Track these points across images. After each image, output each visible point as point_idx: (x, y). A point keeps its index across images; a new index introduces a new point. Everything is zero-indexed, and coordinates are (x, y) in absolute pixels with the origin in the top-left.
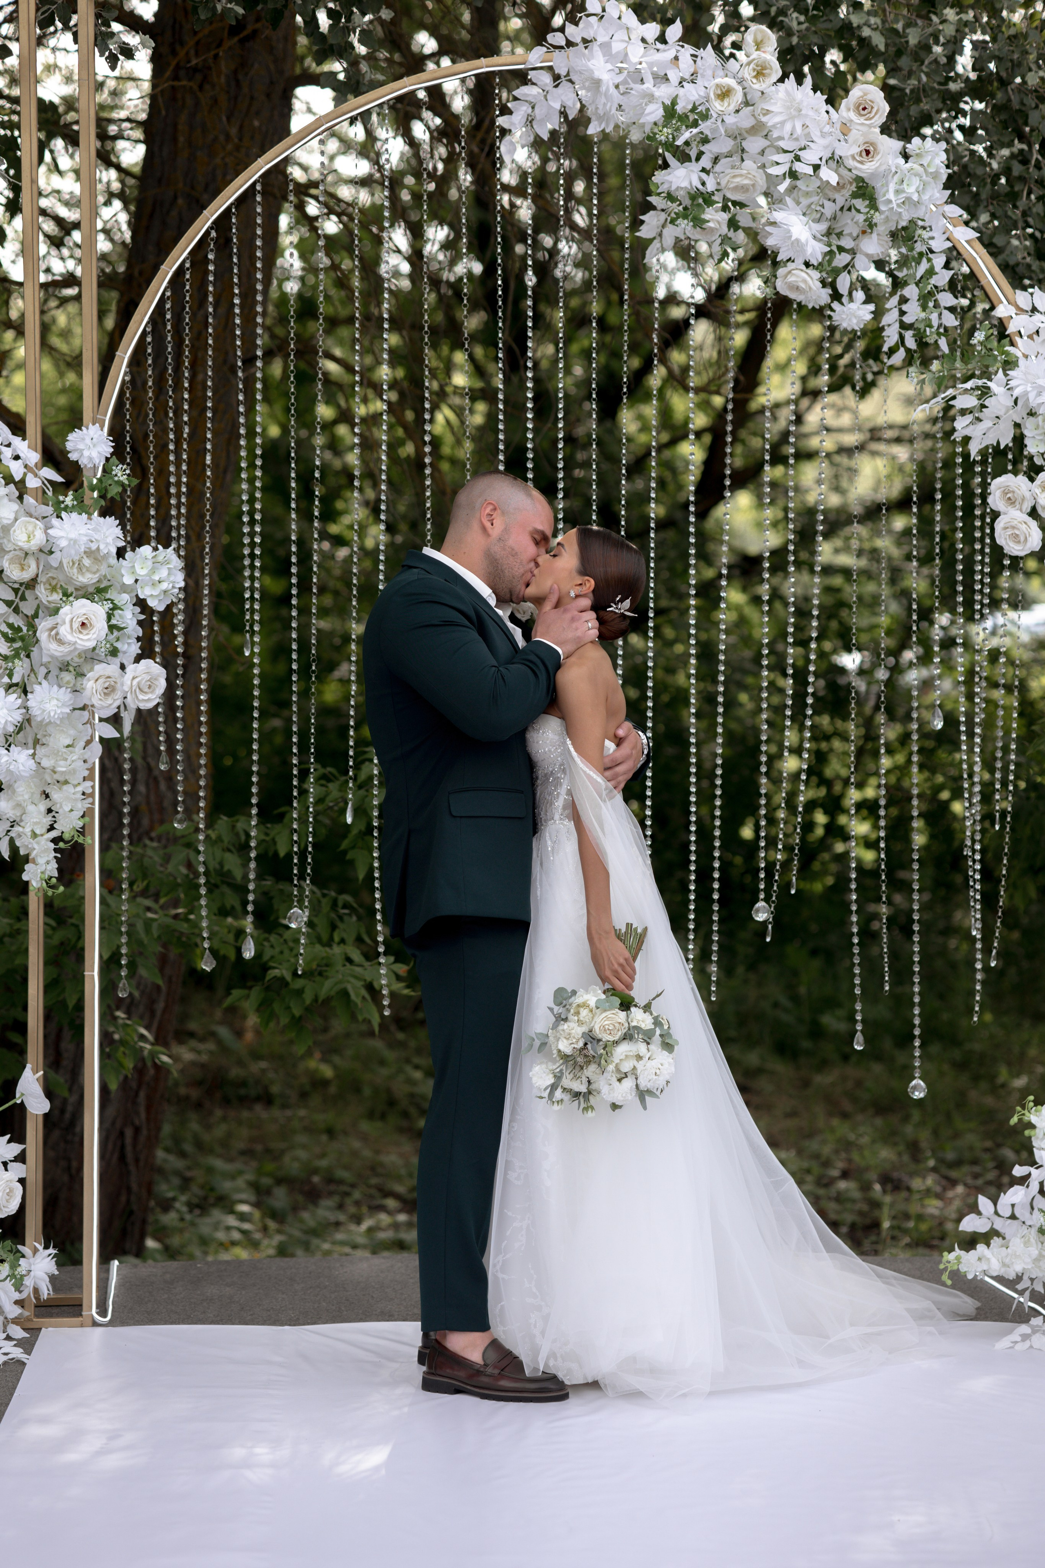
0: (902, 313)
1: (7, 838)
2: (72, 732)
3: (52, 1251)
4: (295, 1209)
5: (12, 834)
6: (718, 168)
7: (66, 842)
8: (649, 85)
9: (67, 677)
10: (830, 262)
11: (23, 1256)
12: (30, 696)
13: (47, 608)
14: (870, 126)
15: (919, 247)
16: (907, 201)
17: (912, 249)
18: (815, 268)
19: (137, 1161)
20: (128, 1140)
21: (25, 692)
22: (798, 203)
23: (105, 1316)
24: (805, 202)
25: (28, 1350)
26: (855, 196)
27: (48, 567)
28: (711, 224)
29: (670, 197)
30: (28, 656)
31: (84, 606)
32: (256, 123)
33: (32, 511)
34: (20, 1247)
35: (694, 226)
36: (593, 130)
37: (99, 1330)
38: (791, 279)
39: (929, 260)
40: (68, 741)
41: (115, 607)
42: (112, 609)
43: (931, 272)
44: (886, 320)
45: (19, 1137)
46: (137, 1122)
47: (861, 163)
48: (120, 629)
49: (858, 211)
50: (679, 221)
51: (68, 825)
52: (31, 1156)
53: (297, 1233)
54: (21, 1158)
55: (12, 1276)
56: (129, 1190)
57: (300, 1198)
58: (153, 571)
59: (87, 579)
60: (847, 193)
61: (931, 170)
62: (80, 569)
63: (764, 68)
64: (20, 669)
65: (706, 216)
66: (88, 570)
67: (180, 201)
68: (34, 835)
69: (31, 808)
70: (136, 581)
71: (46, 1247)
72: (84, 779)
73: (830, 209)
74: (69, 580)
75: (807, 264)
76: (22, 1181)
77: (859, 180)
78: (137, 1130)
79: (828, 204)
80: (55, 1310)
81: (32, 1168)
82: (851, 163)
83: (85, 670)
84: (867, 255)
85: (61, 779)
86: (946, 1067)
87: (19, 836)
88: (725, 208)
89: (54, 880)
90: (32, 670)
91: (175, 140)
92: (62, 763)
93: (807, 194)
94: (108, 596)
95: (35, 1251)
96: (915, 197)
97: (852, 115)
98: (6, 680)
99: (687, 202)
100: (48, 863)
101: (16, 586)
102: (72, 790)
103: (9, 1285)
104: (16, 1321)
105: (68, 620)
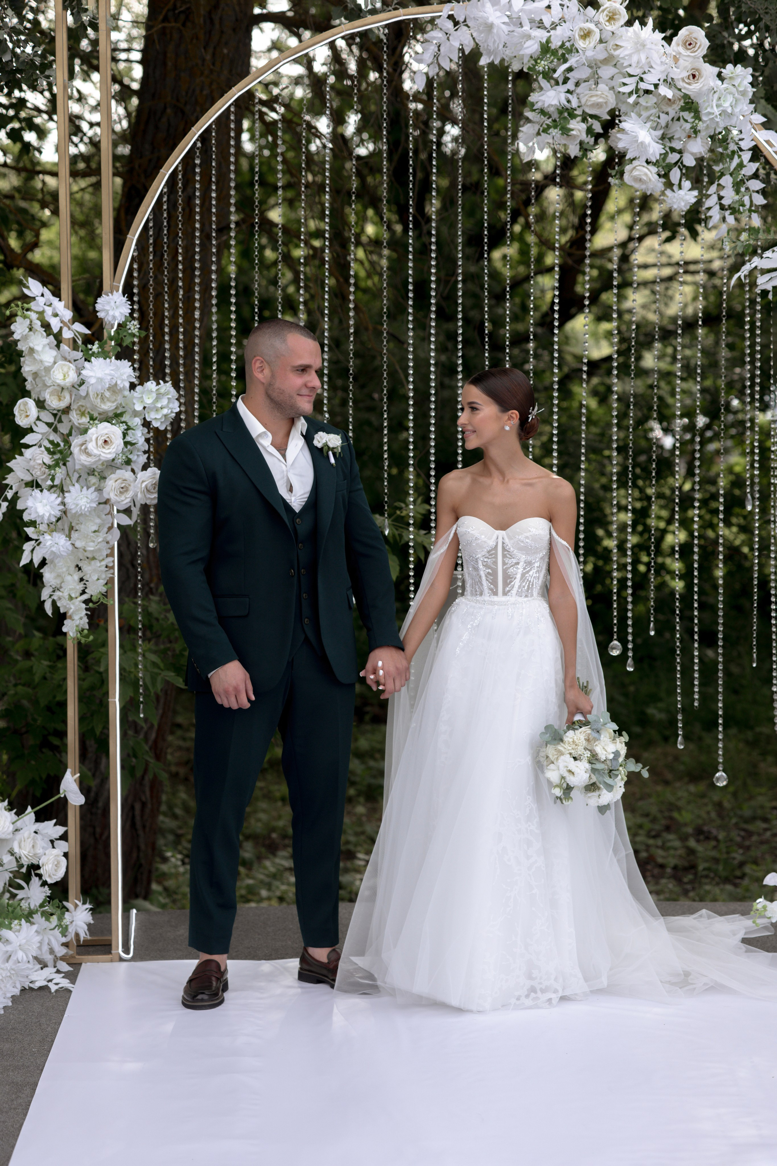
0: (720, 198)
1: (50, 600)
2: (98, 521)
3: (88, 906)
4: (260, 858)
5: (55, 597)
6: (579, 90)
7: (94, 603)
8: (527, 27)
9: (93, 480)
10: (664, 159)
11: (68, 910)
12: (66, 494)
13: (78, 428)
14: (694, 57)
15: (732, 147)
16: (723, 113)
17: (726, 149)
18: (654, 164)
19: (144, 827)
20: (137, 812)
21: (62, 491)
22: (640, 116)
23: (128, 953)
24: (645, 114)
25: (73, 981)
26: (683, 109)
27: (79, 397)
28: (574, 133)
29: (543, 112)
30: (64, 464)
31: (106, 428)
32: (225, 51)
33: (67, 355)
34: (65, 903)
35: (562, 134)
36: (484, 61)
37: (124, 964)
38: (635, 173)
39: (740, 156)
40: (95, 528)
41: (129, 428)
42: (127, 430)
43: (741, 165)
44: (708, 203)
45: (63, 822)
46: (143, 799)
47: (689, 84)
48: (132, 444)
49: (686, 121)
50: (551, 130)
51: (95, 589)
52: (72, 836)
53: (261, 877)
54: (64, 837)
55: (59, 926)
56: (139, 849)
57: (263, 850)
58: (157, 399)
59: (108, 407)
60: (677, 106)
61: (741, 89)
62: (102, 399)
63: (614, 14)
64: (60, 473)
65: (571, 126)
66: (108, 400)
67: (169, 111)
68: (71, 598)
69: (69, 578)
70: (144, 408)
71: (84, 903)
72: (107, 556)
73: (664, 119)
74: (94, 407)
75: (648, 162)
76: (66, 855)
77: (686, 96)
78: (144, 805)
79: (662, 116)
80: (91, 949)
81: (72, 846)
82: (681, 84)
83: (106, 474)
84: (692, 154)
85: (90, 556)
86: (741, 745)
87: (60, 599)
88: (584, 120)
89: (86, 632)
90: (68, 475)
91: (165, 64)
92: (92, 544)
93: (647, 108)
94: (123, 419)
95: (76, 906)
96: (729, 110)
97: (681, 49)
98: (49, 483)
99: (556, 116)
100: (81, 618)
101: (55, 412)
102: (99, 564)
103: (57, 932)
104: (63, 959)
105: (94, 438)
